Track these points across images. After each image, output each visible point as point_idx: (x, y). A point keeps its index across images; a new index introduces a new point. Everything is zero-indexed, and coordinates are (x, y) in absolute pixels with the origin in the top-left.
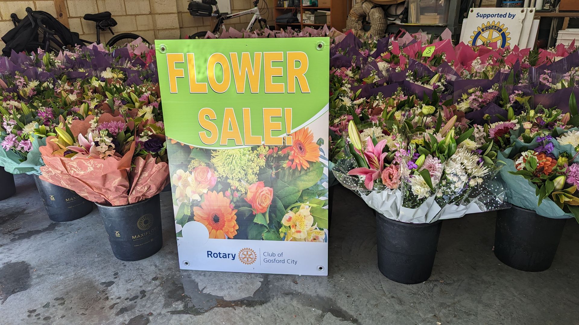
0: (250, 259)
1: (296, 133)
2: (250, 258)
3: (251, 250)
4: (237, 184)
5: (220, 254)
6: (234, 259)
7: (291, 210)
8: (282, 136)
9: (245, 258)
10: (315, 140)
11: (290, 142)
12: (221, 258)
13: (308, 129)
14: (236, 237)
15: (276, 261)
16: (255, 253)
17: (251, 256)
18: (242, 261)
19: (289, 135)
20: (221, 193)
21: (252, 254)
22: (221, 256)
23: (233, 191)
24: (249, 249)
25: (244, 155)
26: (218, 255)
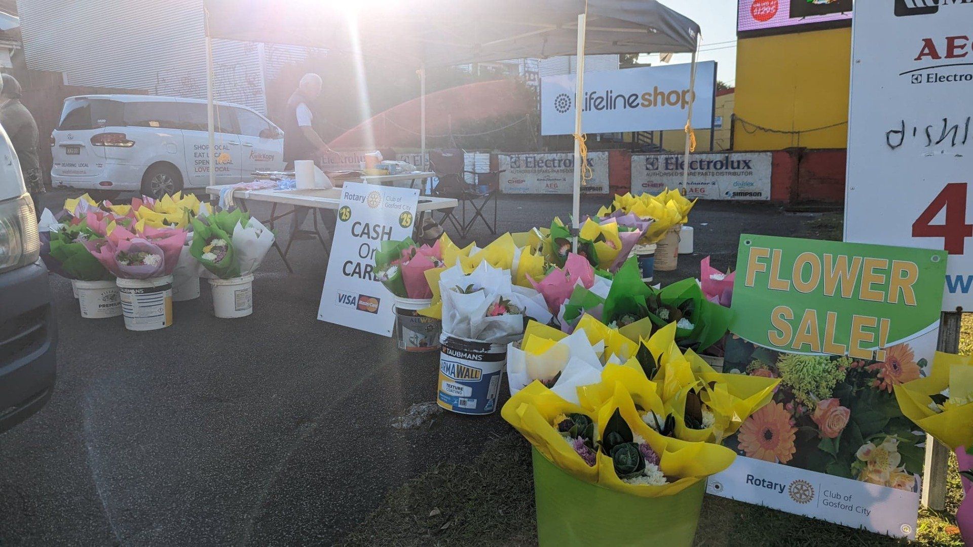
0: (803, 497)
1: (891, 348)
2: (805, 495)
3: (808, 484)
4: (804, 397)
5: (764, 481)
6: (781, 493)
7: (872, 441)
8: (873, 349)
9: (797, 493)
10: (916, 360)
11: (882, 357)
12: (765, 487)
13: (908, 345)
14: (789, 463)
15: (840, 506)
16: (812, 489)
17: (807, 493)
18: (792, 497)
19: (882, 349)
20: (781, 404)
21: (808, 490)
22: (766, 484)
23: (797, 404)
24: (806, 482)
25: (820, 364)
26: (762, 482)
